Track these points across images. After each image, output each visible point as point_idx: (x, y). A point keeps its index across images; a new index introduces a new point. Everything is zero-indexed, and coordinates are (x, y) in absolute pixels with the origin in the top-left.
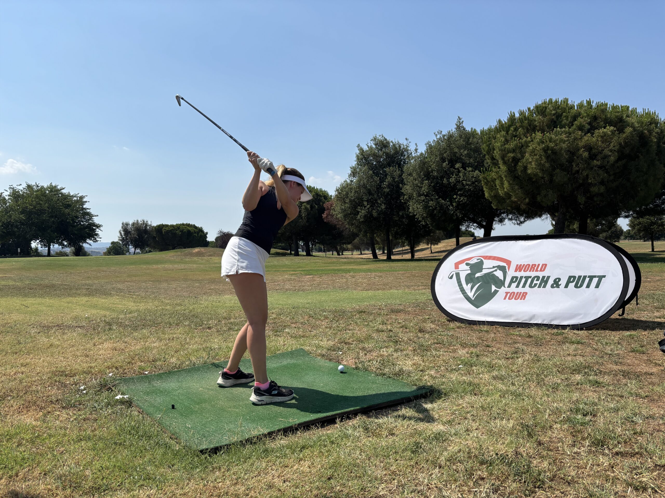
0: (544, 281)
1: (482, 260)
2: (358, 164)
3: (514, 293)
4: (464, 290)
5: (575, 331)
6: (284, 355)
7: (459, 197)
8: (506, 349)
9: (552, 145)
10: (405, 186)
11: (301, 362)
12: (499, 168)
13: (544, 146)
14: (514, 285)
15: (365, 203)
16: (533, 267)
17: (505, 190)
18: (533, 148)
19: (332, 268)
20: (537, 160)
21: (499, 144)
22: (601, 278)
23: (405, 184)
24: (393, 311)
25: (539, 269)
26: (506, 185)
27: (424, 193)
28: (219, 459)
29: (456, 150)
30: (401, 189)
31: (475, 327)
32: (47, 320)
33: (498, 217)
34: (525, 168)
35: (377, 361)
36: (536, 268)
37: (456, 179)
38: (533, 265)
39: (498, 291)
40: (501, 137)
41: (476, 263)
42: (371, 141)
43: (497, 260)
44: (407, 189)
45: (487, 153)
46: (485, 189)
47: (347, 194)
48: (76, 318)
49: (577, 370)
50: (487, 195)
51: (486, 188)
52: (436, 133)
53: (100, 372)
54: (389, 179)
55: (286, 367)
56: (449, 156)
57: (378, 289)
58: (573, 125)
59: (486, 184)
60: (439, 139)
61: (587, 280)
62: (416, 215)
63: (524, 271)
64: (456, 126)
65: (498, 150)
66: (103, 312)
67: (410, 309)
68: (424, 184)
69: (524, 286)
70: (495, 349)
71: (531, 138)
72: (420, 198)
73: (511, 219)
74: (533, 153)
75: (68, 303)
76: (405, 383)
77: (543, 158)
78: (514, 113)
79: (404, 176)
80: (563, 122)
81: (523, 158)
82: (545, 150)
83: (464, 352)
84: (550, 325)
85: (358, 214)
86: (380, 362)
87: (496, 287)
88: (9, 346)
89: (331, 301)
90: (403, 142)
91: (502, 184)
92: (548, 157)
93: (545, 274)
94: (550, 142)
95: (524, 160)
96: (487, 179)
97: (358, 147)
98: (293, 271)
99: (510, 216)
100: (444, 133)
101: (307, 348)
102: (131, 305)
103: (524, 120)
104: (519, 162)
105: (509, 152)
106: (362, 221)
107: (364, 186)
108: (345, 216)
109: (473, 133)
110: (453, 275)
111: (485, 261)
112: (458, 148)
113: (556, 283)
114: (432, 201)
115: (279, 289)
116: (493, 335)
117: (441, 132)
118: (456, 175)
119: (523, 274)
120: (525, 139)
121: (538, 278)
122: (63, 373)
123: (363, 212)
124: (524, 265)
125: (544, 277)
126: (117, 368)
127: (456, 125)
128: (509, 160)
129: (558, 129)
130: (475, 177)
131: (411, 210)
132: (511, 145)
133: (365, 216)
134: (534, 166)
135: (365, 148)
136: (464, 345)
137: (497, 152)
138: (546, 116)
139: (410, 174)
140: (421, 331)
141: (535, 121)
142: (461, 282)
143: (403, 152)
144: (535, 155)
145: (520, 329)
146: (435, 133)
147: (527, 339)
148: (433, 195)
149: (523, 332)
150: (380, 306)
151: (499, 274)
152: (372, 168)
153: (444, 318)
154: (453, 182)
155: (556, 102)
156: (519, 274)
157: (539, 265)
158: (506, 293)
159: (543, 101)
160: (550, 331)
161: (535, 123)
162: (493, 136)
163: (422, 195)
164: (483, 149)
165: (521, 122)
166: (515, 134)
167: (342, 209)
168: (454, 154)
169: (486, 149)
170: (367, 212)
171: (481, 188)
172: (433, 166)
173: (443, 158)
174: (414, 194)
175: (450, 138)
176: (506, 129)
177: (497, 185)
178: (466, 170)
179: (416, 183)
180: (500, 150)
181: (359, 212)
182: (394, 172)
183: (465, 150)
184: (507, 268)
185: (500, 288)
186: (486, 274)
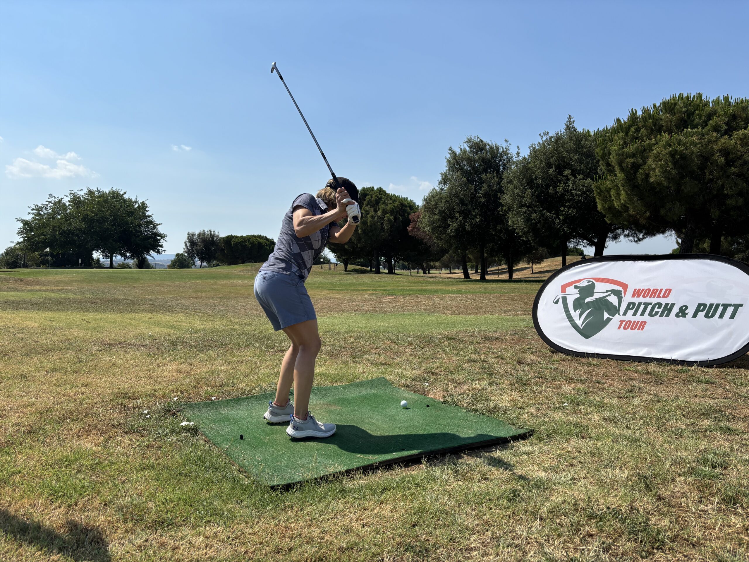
0: (668, 309)
1: (593, 283)
2: (449, 170)
3: (630, 322)
4: (571, 317)
5: (704, 369)
6: (363, 384)
7: (566, 209)
8: (620, 386)
9: (681, 148)
10: (504, 196)
11: (382, 392)
12: (615, 175)
13: (671, 149)
14: (631, 312)
15: (457, 215)
16: (654, 293)
17: (622, 201)
18: (658, 152)
19: (417, 288)
20: (661, 167)
21: (616, 148)
22: (737, 307)
23: (504, 193)
24: (487, 339)
25: (662, 295)
26: (623, 195)
27: (526, 204)
28: (292, 496)
29: (565, 154)
30: (500, 199)
31: (583, 360)
32: (109, 337)
33: (612, 233)
34: (647, 176)
35: (468, 396)
36: (657, 293)
37: (564, 188)
38: (654, 290)
39: (612, 319)
40: (619, 139)
41: (587, 286)
42: (465, 143)
43: (611, 283)
44: (506, 198)
45: (601, 158)
46: (597, 200)
47: (436, 204)
48: (139, 336)
49: (705, 414)
50: (599, 207)
51: (599, 199)
52: (542, 134)
53: (164, 395)
54: (485, 187)
55: (366, 398)
56: (556, 161)
57: (470, 314)
58: (707, 125)
59: (599, 194)
60: (545, 141)
61: (721, 308)
62: (517, 228)
63: (644, 296)
64: (565, 126)
65: (614, 155)
66: (167, 331)
67: (507, 337)
68: (526, 194)
69: (642, 314)
70: (606, 386)
71: (656, 140)
72: (521, 210)
73: (628, 236)
74: (657, 158)
75: (131, 319)
76: (501, 421)
77: (670, 164)
78: (636, 111)
79: (504, 183)
80: (696, 122)
81: (645, 164)
82: (672, 155)
83: (570, 388)
84: (673, 360)
85: (449, 227)
86: (472, 397)
87: (609, 314)
88: (69, 365)
89: (416, 325)
90: (502, 145)
91: (618, 194)
92: (675, 163)
93: (669, 300)
94: (679, 144)
95: (646, 167)
96: (600, 189)
98: (373, 290)
99: (626, 232)
100: (550, 135)
101: (388, 377)
102: (197, 324)
103: (647, 119)
104: (639, 168)
105: (628, 156)
106: (453, 236)
107: (456, 195)
108: (433, 229)
109: (586, 135)
110: (558, 300)
111: (596, 284)
112: (567, 151)
113: (682, 312)
114: (536, 213)
115: (357, 310)
116: (603, 370)
117: (548, 133)
118: (564, 183)
119: (642, 300)
120: (648, 141)
121: (660, 305)
122: (125, 395)
123: (454, 225)
124: (643, 290)
125: (667, 304)
126: (181, 392)
127: (566, 125)
128: (627, 166)
129: (689, 129)
130: (587, 187)
131: (510, 223)
132: (631, 149)
133: (457, 230)
134: (658, 173)
135: (458, 152)
136: (570, 381)
137: (614, 157)
138: (675, 114)
139: (510, 182)
140: (520, 362)
141: (661, 119)
142: (568, 307)
143: (501, 156)
144: (660, 160)
145: (636, 363)
146: (540, 135)
147: (645, 376)
148: (536, 206)
149: (640, 367)
150: (472, 333)
151: (613, 300)
152: (465, 173)
153: (546, 349)
154: (561, 192)
155: (688, 97)
156: (636, 300)
157: (661, 290)
158: (620, 321)
159: (672, 96)
160: (673, 367)
161: (661, 123)
162: (609, 138)
163: (525, 205)
164: (597, 153)
165: (644, 121)
166: (636, 135)
167: (430, 222)
168: (562, 158)
169: (600, 153)
170: (459, 225)
171: (594, 198)
172: (537, 173)
173: (550, 163)
174: (515, 205)
175: (558, 141)
176: (626, 130)
177: (612, 196)
178: (576, 178)
179: (517, 191)
180: (617, 155)
181: (450, 225)
182: (492, 179)
183: (575, 154)
184: (623, 293)
185: (613, 316)
186: (597, 299)
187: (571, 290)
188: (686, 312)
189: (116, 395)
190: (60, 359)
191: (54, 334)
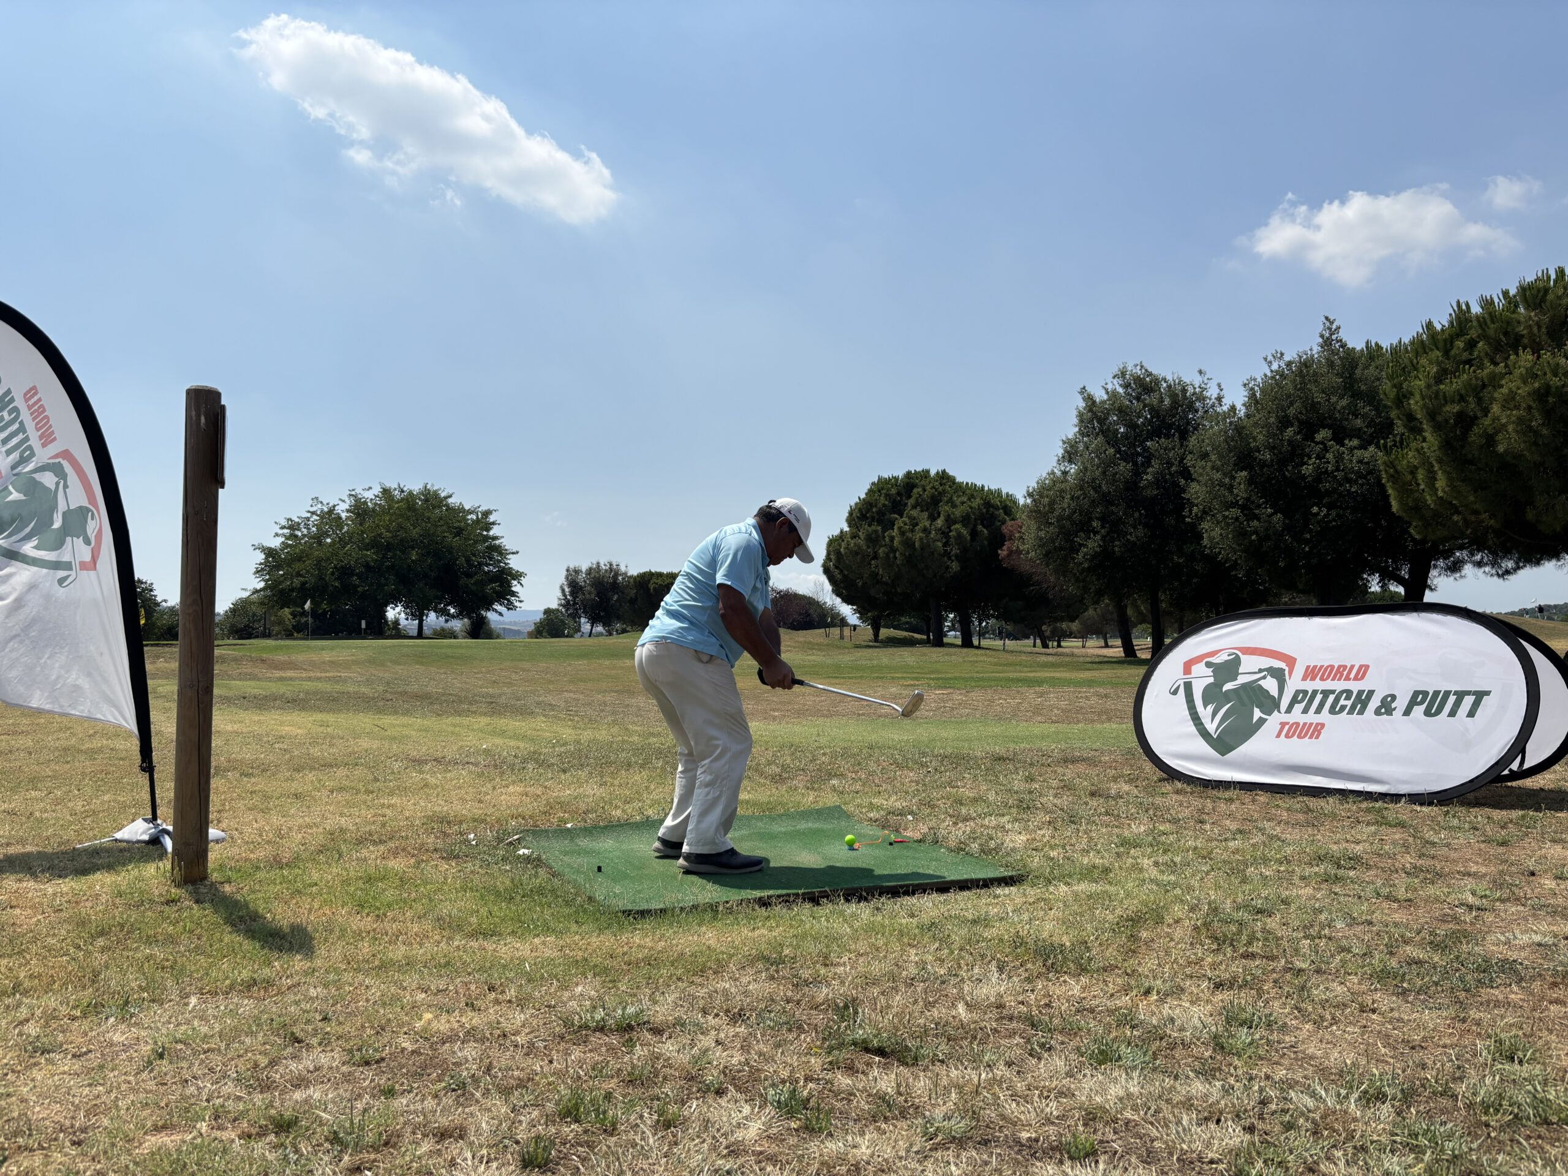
0: (1362, 701)
1: (1237, 655)
2: (1082, 434)
3: (1298, 724)
4: (1198, 718)
5: (1417, 808)
6: (805, 815)
7: (1325, 510)
9: (1556, 382)
10: (1194, 485)
11: (829, 826)
12: (1424, 440)
13: (1537, 385)
14: (1298, 708)
15: (1096, 524)
16: (1340, 672)
17: (1440, 494)
18: (1510, 390)
19: (1018, 675)
20: (1520, 420)
21: (1421, 383)
22: (1480, 695)
23: (1193, 480)
25: (1352, 676)
26: (1441, 483)
27: (1237, 501)
29: (1319, 398)
30: (1184, 491)
32: (419, 750)
34: (1490, 440)
36: (1345, 674)
37: (1318, 467)
38: (1340, 667)
39: (1266, 720)
40: (1431, 363)
41: (1226, 661)
42: (1114, 378)
43: (1268, 656)
44: (1196, 491)
45: (1394, 403)
46: (1390, 491)
47: (1052, 503)
50: (1395, 506)
51: (1394, 489)
52: (1270, 358)
53: (498, 821)
54: (1156, 466)
55: (801, 833)
56: (1301, 413)
59: (1395, 478)
60: (1277, 372)
61: (1452, 699)
62: (1220, 553)
63: (1322, 679)
64: (1321, 340)
65: (1418, 397)
66: (512, 743)
68: (1238, 480)
69: (1318, 711)
71: (1506, 366)
72: (1227, 513)
73: (1479, 564)
74: (1510, 401)
77: (1536, 414)
78: (1467, 305)
79: (1189, 461)
81: (1486, 416)
82: (1542, 395)
85: (1078, 551)
87: (1262, 711)
88: (361, 783)
89: (955, 739)
90: (1192, 379)
91: (1432, 479)
92: (1548, 414)
93: (1364, 685)
94: (1555, 375)
95: (1487, 421)
96: (1394, 467)
97: (1081, 393)
98: (913, 679)
99: (1478, 557)
100: (1287, 358)
101: (850, 808)
102: (567, 733)
103: (1489, 322)
104: (1473, 424)
105: (1449, 400)
106: (1088, 568)
107: (1094, 484)
108: (1047, 554)
109: (1373, 352)
110: (1178, 687)
111: (1243, 658)
112: (1323, 392)
114: (1258, 519)
115: (863, 714)
116: (1234, 806)
117: (1282, 354)
118: (1318, 457)
120: (1489, 368)
121: (1349, 693)
122: (444, 820)
123: (1093, 544)
124: (1322, 667)
125: (1360, 693)
126: (524, 818)
127: (1322, 336)
128: (1446, 421)
130: (1368, 463)
131: (1205, 542)
132: (1451, 386)
133: (1095, 555)
134: (1514, 435)
135: (1100, 395)
137: (1417, 402)
138: (1547, 310)
139: (1205, 456)
141: (1519, 322)
142: (1193, 701)
143: (1192, 403)
144: (1517, 407)
145: (1305, 798)
146: (1265, 359)
148: (1259, 506)
150: (1049, 750)
151: (1270, 685)
152: (1114, 440)
154: (1310, 475)
156: (1309, 686)
157: (1352, 667)
158: (1281, 724)
159: (1540, 274)
161: (1517, 330)
162: (1412, 362)
163: (1234, 504)
164: (1385, 394)
165: (1481, 326)
166: (1465, 356)
167: (1041, 539)
168: (1314, 406)
169: (1392, 394)
170: (1100, 546)
171: (1383, 487)
172: (1260, 437)
173: (1286, 416)
174: (1216, 504)
175: (1304, 369)
176: (1446, 344)
177: (1420, 481)
178: (1343, 445)
179: (1218, 476)
180: (1423, 399)
181: (1081, 545)
182: (1170, 450)
183: (1342, 397)
184: (1287, 672)
185: (1270, 714)
186: (1244, 686)
187: (1200, 669)
188: (1393, 706)
190: (347, 776)
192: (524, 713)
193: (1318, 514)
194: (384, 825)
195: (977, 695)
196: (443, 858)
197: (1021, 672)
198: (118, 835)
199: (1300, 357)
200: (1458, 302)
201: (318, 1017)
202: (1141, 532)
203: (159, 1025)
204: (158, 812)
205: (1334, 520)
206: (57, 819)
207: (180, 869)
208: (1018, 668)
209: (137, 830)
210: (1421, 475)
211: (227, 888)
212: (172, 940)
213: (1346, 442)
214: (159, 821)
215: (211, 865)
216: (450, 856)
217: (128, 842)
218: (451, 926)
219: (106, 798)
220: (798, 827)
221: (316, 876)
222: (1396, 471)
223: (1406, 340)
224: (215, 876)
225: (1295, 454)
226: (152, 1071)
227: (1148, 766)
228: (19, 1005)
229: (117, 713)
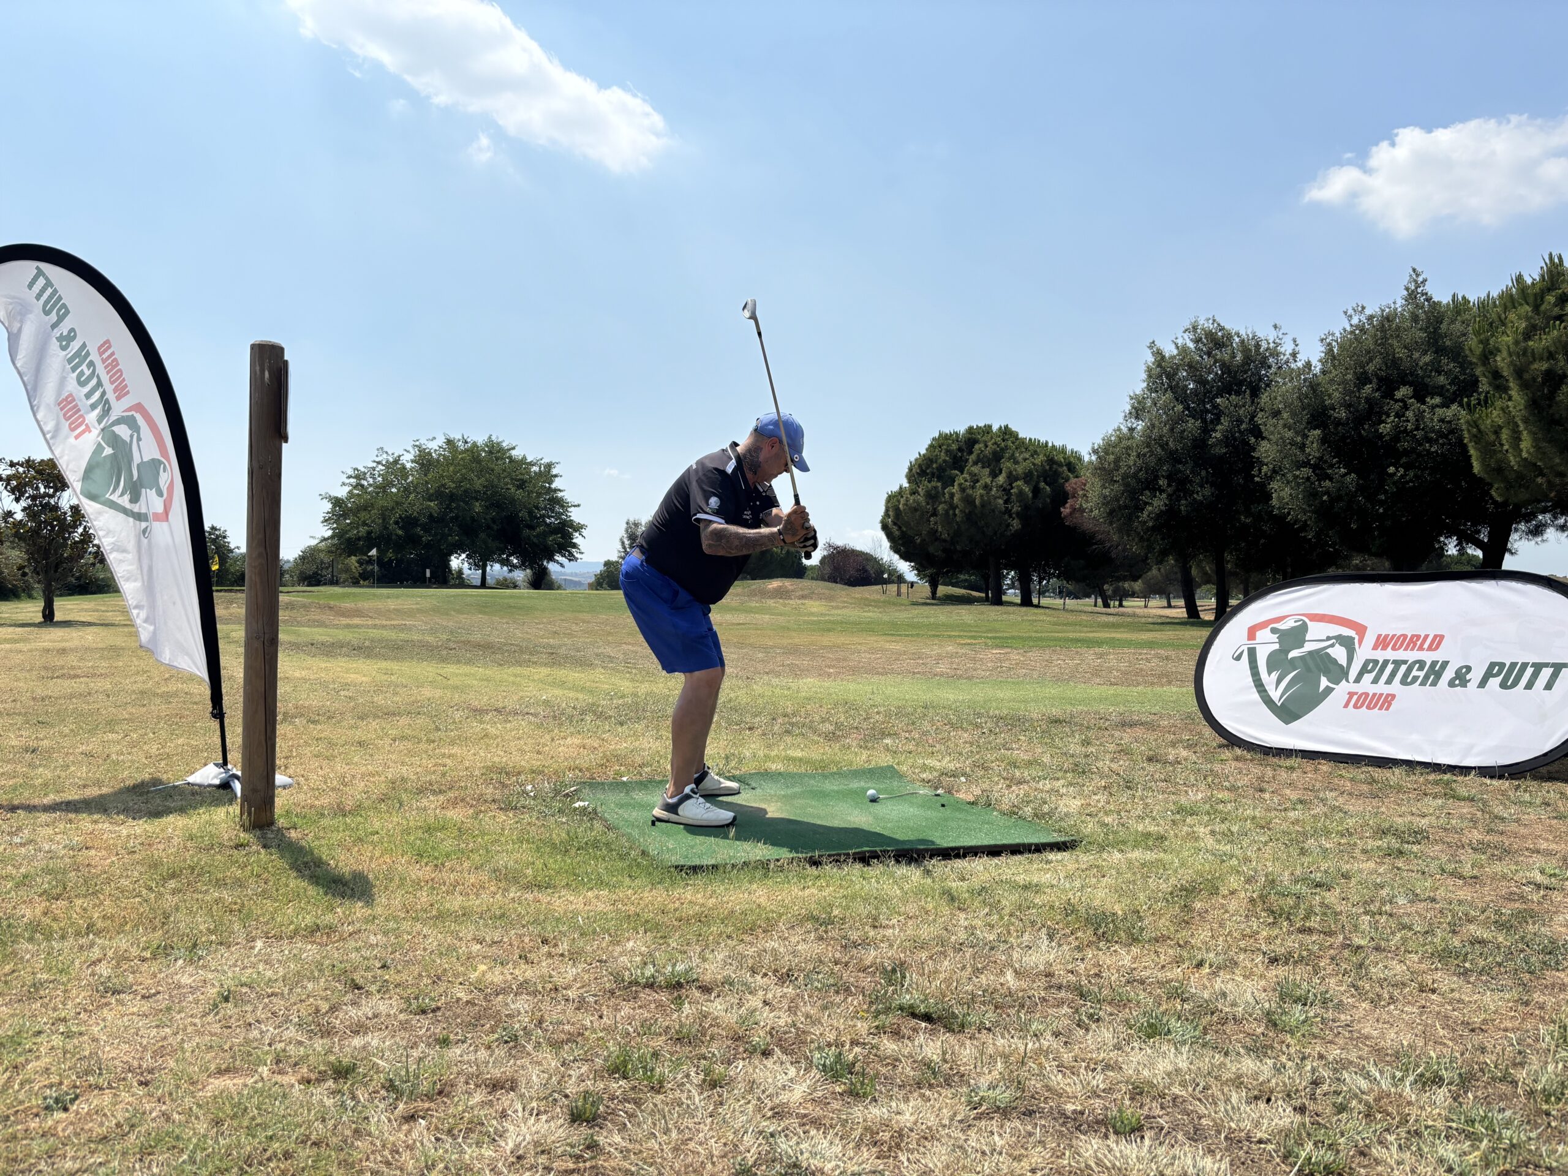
0: (1435, 672)
1: (1304, 622)
2: (1150, 390)
3: (1367, 694)
4: (1262, 685)
5: (1487, 780)
6: (857, 774)
7: (1402, 470)
10: (1264, 443)
12: (1510, 399)
14: (1368, 678)
15: (1162, 482)
16: (1413, 641)
17: (1525, 455)
21: (1508, 339)
22: (1558, 668)
23: (1263, 438)
24: (1124, 724)
25: (1426, 646)
26: (1526, 444)
27: (1309, 461)
29: (1401, 353)
30: (1254, 450)
32: (480, 700)
36: (1419, 643)
37: (1397, 426)
38: (1413, 636)
39: (1333, 689)
40: (1520, 318)
41: (1293, 628)
42: (1184, 332)
43: (1337, 624)
44: (1266, 451)
45: (1479, 359)
46: (1472, 452)
47: (1117, 460)
48: (526, 701)
50: (1477, 466)
51: (1476, 449)
52: (1350, 312)
54: (1225, 424)
55: (853, 792)
56: (1380, 369)
59: (1478, 437)
60: (1357, 326)
61: (1529, 671)
62: (1289, 513)
63: (1394, 649)
64: (1405, 293)
65: (1505, 354)
66: (572, 694)
68: (1310, 439)
69: (1389, 681)
72: (1298, 473)
73: (1563, 528)
78: (1560, 258)
79: (1260, 419)
85: (1143, 509)
87: (1329, 680)
89: (1014, 699)
90: (1266, 334)
91: (1516, 439)
93: (1438, 656)
96: (1477, 426)
97: (1150, 347)
98: (972, 636)
100: (1368, 312)
101: (904, 768)
104: (1562, 383)
105: (1537, 357)
106: (1153, 527)
107: (1162, 442)
108: (1111, 513)
109: (1460, 307)
110: (1241, 653)
111: (1311, 624)
112: (1405, 347)
114: (1331, 480)
117: (1363, 308)
118: (1397, 415)
119: (1390, 654)
121: (1421, 664)
122: (503, 771)
123: (1159, 503)
124: (1394, 636)
125: (1434, 663)
126: (580, 770)
127: (1407, 289)
128: (1534, 379)
130: (1450, 422)
131: (1274, 502)
132: (1540, 343)
133: (1161, 514)
135: (1169, 350)
137: (1503, 359)
139: (1276, 414)
142: (1257, 667)
143: (1266, 358)
145: (1369, 769)
146: (1345, 313)
148: (1332, 466)
151: (1339, 653)
152: (1183, 396)
154: (1389, 434)
156: (1380, 655)
157: (1427, 636)
158: (1349, 693)
160: (1432, 777)
162: (1500, 318)
163: (1306, 464)
164: (1470, 350)
166: (1556, 311)
167: (1105, 497)
168: (1395, 362)
169: (1478, 350)
170: (1166, 505)
171: (1464, 448)
172: (1336, 395)
173: (1365, 373)
174: (1287, 464)
175: (1386, 325)
176: (1536, 299)
177: (1504, 442)
178: (1424, 403)
179: (1289, 434)
180: (1510, 354)
181: (1146, 503)
182: (1240, 407)
183: (1425, 353)
184: (1356, 641)
185: (1337, 684)
186: (1310, 653)
187: (1264, 635)
188: (1468, 677)
189: (487, 768)
190: (410, 725)
191: (396, 694)
192: (583, 663)
193: (1395, 474)
194: (444, 775)
195: (1034, 655)
196: (501, 809)
197: (1080, 632)
198: (191, 779)
199: (1383, 311)
200: (1551, 255)
201: (378, 965)
202: (1208, 491)
203: (225, 968)
204: (229, 757)
205: (1411, 481)
206: (133, 761)
207: (249, 814)
208: (1077, 627)
209: (209, 775)
210: (1505, 435)
211: (293, 834)
212: (240, 883)
213: (1428, 399)
214: (229, 766)
215: (277, 811)
216: (508, 807)
217: (200, 786)
218: (507, 878)
219: (180, 741)
220: (851, 786)
221: (377, 825)
222: (1479, 431)
223: (1495, 294)
224: (281, 822)
225: (1373, 412)
226: (217, 1013)
227: (1208, 731)
228: (92, 945)
229: (190, 662)
